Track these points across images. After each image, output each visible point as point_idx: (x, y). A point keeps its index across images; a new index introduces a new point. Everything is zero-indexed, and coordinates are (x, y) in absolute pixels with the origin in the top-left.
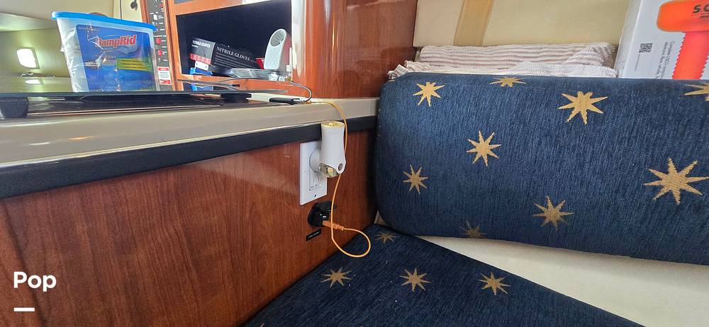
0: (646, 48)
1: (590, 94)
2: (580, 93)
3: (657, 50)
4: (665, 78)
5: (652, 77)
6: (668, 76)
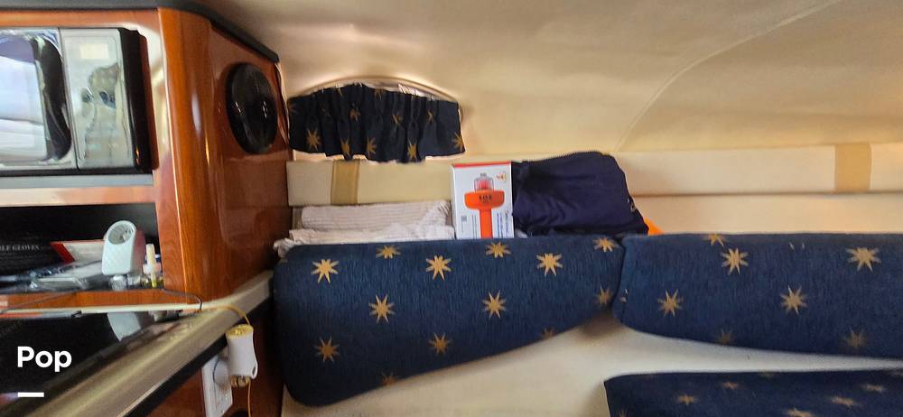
1: (441, 257)
2: (436, 258)
3: (469, 219)
4: (477, 238)
6: (479, 236)
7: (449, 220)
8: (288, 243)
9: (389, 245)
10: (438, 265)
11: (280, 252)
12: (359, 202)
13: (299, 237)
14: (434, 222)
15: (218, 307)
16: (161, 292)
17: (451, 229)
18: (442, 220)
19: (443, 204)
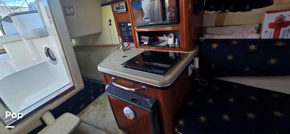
0: (266, 32)
1: (254, 45)
2: (252, 45)
3: (269, 32)
4: (271, 38)
5: (268, 38)
6: (272, 38)
7: (259, 31)
8: (204, 38)
9: (235, 40)
10: (253, 47)
11: (201, 40)
12: (224, 25)
13: (207, 37)
14: (252, 32)
15: (191, 53)
16: (180, 48)
17: (260, 35)
18: (256, 31)
19: (257, 25)
